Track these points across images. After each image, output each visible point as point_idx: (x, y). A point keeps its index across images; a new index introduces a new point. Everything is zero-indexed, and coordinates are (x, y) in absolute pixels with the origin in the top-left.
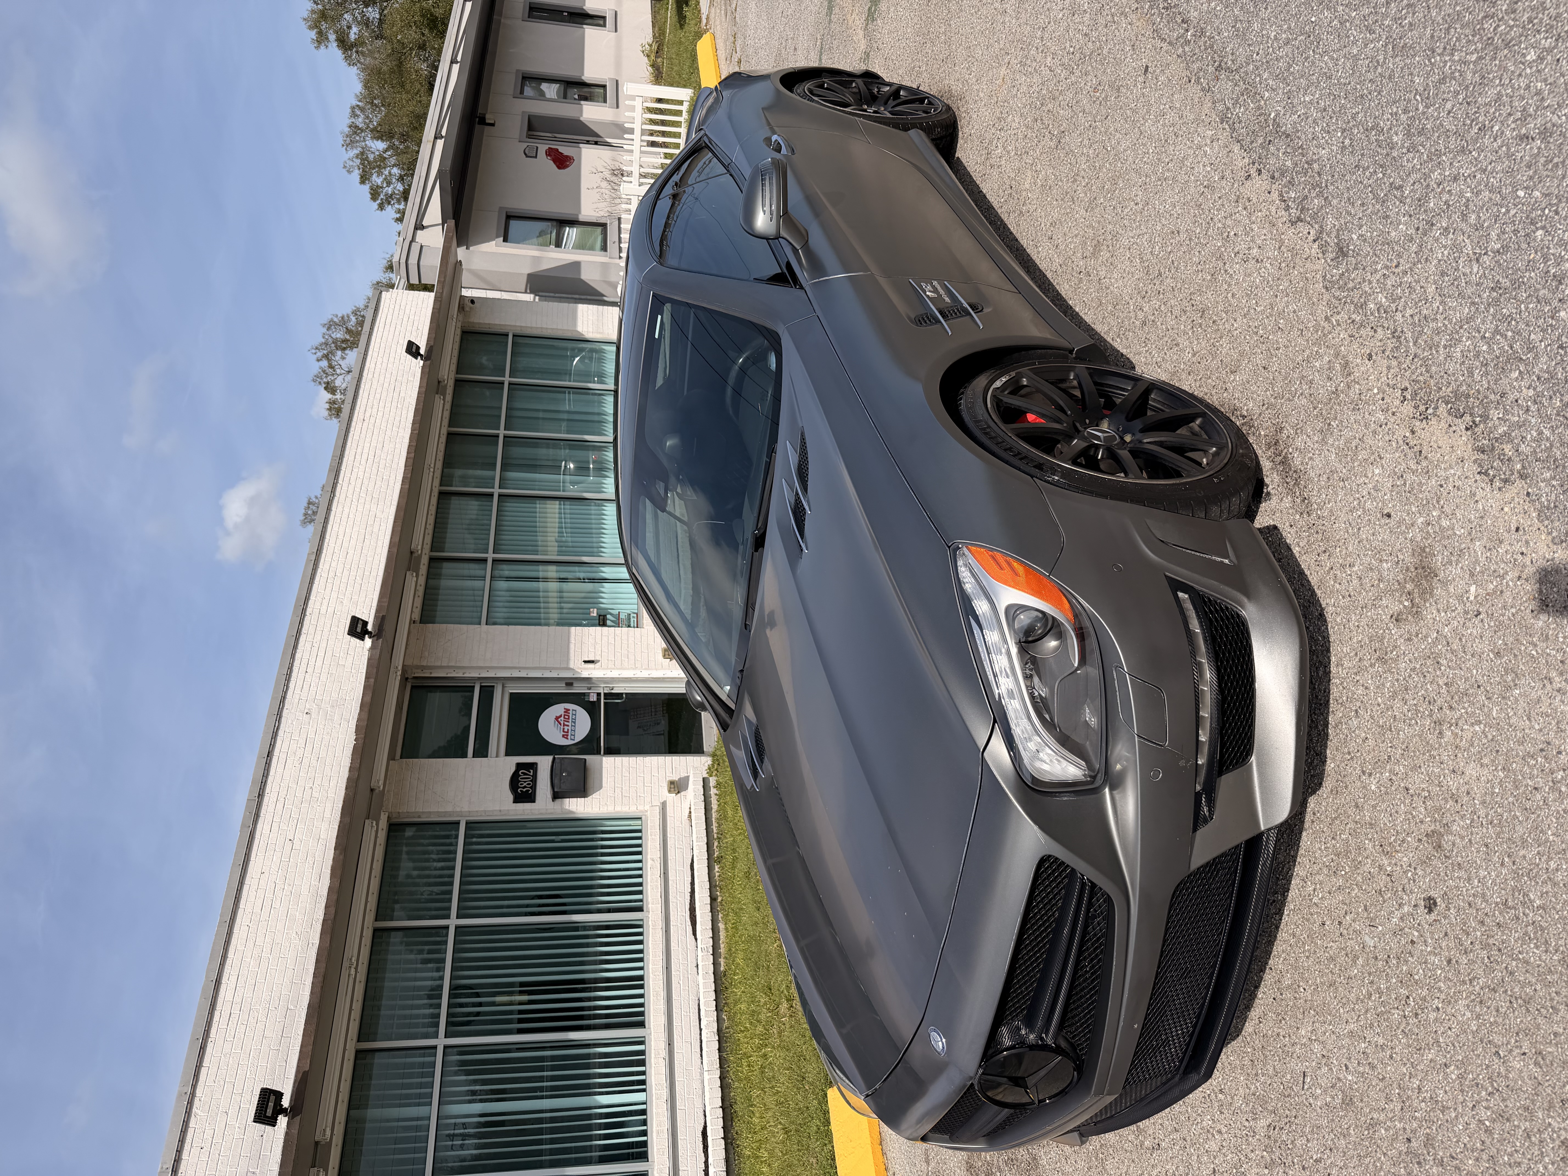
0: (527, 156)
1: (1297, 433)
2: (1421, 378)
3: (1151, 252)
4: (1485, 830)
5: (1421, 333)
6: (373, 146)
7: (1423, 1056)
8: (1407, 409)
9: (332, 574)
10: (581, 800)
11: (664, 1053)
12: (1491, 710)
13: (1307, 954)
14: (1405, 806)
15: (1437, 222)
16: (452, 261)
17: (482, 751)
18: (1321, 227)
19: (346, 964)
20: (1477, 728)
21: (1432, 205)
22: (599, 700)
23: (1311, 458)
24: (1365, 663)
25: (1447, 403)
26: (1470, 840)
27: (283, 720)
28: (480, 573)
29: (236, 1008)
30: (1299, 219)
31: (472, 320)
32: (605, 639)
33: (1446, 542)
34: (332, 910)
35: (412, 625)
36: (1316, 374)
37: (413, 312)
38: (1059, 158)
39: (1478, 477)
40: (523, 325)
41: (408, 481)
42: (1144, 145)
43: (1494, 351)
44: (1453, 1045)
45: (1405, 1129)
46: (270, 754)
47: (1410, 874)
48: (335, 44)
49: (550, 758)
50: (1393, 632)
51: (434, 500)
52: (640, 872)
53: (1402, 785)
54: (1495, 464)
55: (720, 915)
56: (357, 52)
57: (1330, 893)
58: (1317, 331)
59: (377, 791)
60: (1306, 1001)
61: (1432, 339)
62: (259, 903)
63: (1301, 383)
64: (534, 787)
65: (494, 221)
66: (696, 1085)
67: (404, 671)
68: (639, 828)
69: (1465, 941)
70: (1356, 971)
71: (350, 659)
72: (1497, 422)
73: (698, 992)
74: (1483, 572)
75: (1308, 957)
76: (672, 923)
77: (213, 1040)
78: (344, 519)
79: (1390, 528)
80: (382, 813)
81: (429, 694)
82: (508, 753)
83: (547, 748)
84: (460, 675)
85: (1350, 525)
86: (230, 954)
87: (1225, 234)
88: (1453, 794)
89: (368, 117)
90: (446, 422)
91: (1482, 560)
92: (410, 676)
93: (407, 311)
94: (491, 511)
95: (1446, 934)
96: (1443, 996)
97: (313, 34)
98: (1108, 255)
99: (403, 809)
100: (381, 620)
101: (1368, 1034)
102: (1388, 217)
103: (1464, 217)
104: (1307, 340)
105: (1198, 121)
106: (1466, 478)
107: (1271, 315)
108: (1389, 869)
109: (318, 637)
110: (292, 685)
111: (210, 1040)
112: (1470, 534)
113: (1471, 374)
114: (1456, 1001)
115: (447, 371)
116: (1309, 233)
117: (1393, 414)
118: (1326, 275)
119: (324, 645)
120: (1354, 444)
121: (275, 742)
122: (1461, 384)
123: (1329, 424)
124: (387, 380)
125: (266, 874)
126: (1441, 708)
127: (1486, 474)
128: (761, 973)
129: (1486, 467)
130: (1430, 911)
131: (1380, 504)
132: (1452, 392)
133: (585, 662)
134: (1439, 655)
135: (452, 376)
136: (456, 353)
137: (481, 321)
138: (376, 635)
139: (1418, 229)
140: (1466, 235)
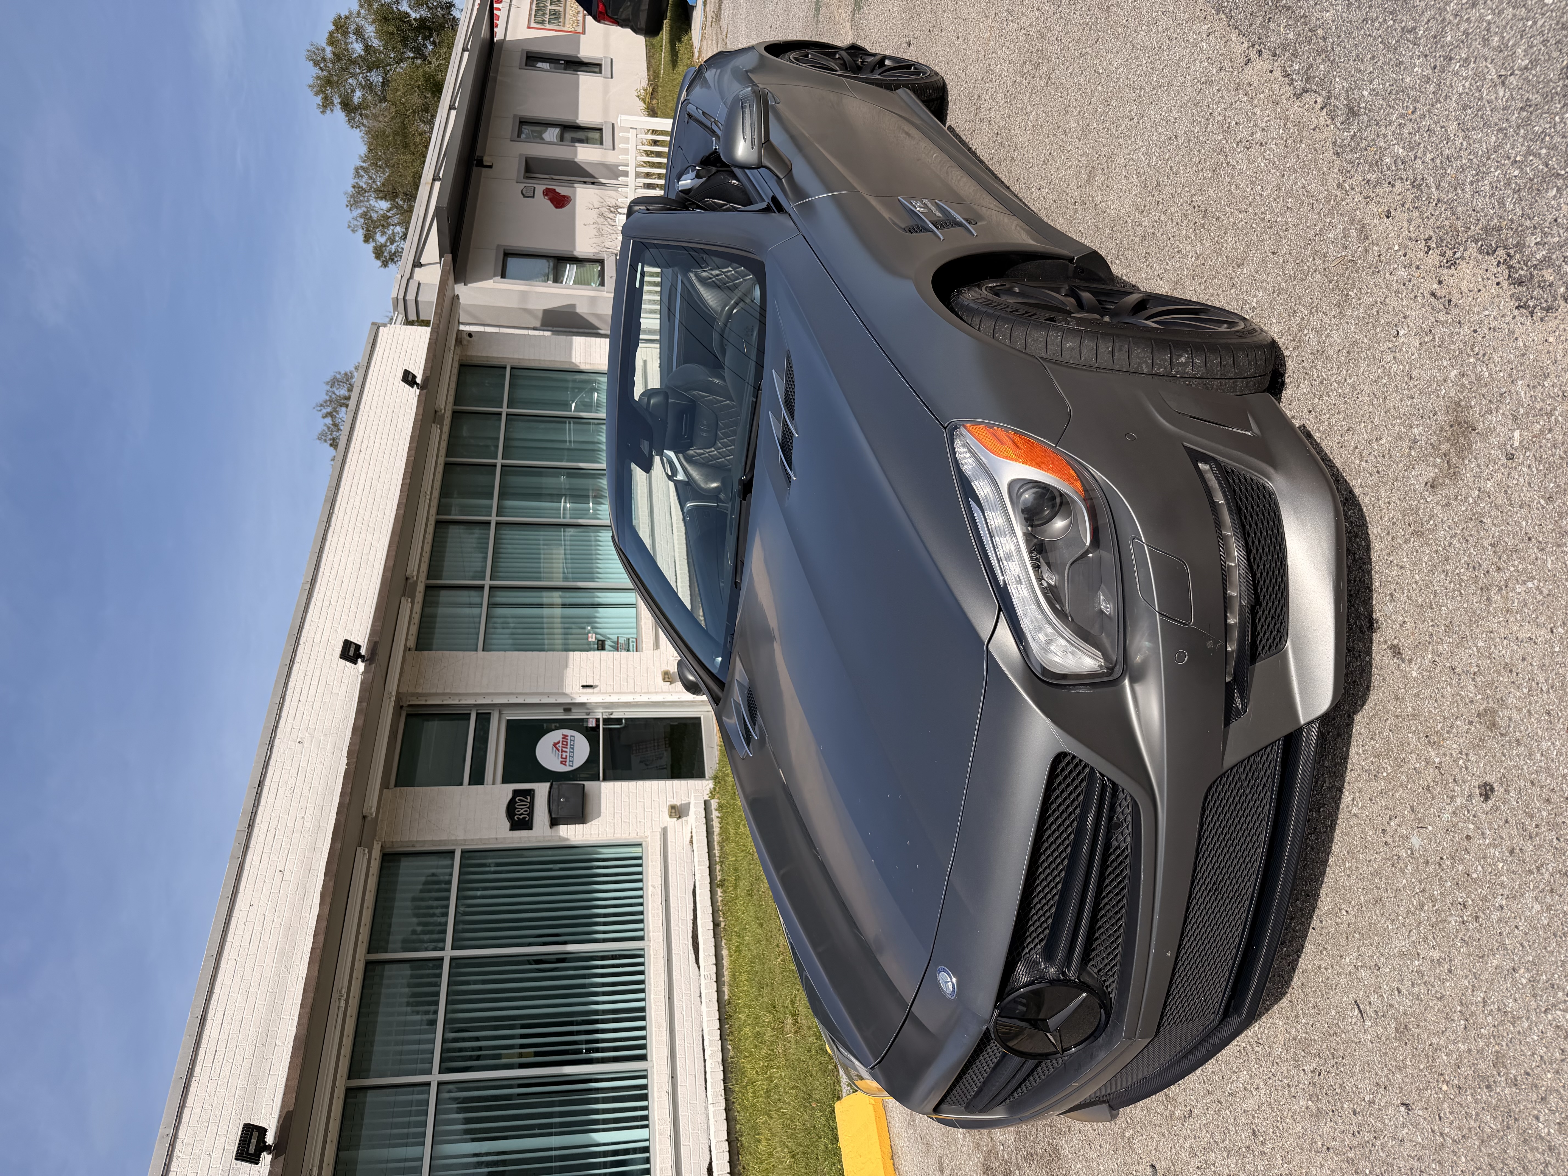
0: (524, 196)
1: (1311, 313)
2: (1447, 223)
3: (1148, 164)
4: (1545, 696)
5: (1443, 176)
6: (377, 205)
7: (1487, 963)
8: (1434, 258)
9: (326, 603)
10: (579, 827)
11: (667, 1087)
12: (1545, 562)
13: (1348, 872)
14: (1451, 687)
15: (1456, 55)
16: (449, 294)
17: (478, 778)
18: (1329, 92)
19: (335, 996)
20: (1530, 585)
21: (1449, 38)
22: (598, 726)
23: (1328, 335)
24: (1399, 540)
25: (1476, 242)
26: (1529, 711)
27: (275, 749)
28: (477, 600)
29: (222, 1045)
30: (1305, 91)
31: (469, 353)
32: (603, 664)
33: (1484, 390)
34: (321, 938)
35: (408, 652)
36: (1331, 246)
37: (410, 346)
38: (1050, 94)
39: (1516, 312)
40: (521, 357)
41: (403, 506)
42: (1137, 58)
43: (1527, 174)
44: (1522, 945)
45: (1470, 1050)
46: (261, 784)
47: (1461, 762)
48: (339, 106)
49: (548, 785)
50: (1429, 500)
51: (431, 529)
52: (640, 900)
53: (1448, 665)
54: (1535, 293)
55: (724, 942)
56: (361, 115)
57: (1371, 800)
58: (1329, 202)
59: (369, 818)
60: (1349, 925)
61: (1456, 178)
62: (247, 937)
63: (1314, 259)
64: (531, 814)
65: (492, 259)
66: (701, 1119)
67: (399, 697)
68: (640, 855)
69: (1530, 825)
70: (1404, 881)
71: (344, 687)
72: (1535, 249)
73: (701, 1022)
74: (1527, 414)
75: (1349, 876)
76: (674, 951)
77: (197, 1078)
78: (340, 548)
79: (1419, 390)
80: (375, 843)
81: (426, 723)
82: (505, 781)
83: (543, 775)
84: (456, 702)
85: (1375, 395)
86: (217, 989)
87: (1225, 127)
88: (1507, 664)
89: (371, 178)
90: (443, 452)
91: (1526, 401)
92: (405, 704)
93: (405, 346)
94: (488, 539)
95: (1507, 822)
96: (1506, 892)
97: (319, 100)
98: (1104, 178)
99: (397, 838)
100: (374, 645)
101: (1422, 950)
102: (1401, 63)
103: (1486, 41)
104: (1319, 213)
105: (1192, 19)
106: (1503, 316)
107: (1278, 197)
108: (1437, 760)
109: (311, 666)
110: (284, 714)
111: (194, 1079)
112: (1510, 376)
113: (1502, 204)
114: (1522, 895)
115: (445, 401)
116: (1316, 102)
117: (1418, 268)
118: (1336, 141)
119: (317, 673)
120: (1375, 309)
121: (266, 772)
122: (1492, 218)
123: (1347, 295)
124: (384, 412)
125: (255, 906)
126: (1488, 572)
127: (1526, 306)
128: (765, 991)
129: (1524, 299)
130: (1487, 798)
131: (1407, 367)
132: (1482, 229)
133: (584, 686)
134: (1483, 514)
135: (450, 407)
136: (453, 385)
137: (479, 354)
138: (369, 660)
139: (1435, 67)
140: (1489, 61)
